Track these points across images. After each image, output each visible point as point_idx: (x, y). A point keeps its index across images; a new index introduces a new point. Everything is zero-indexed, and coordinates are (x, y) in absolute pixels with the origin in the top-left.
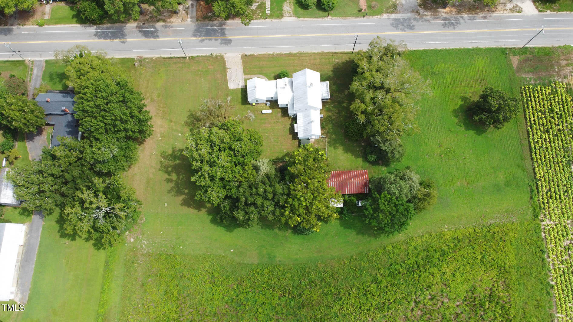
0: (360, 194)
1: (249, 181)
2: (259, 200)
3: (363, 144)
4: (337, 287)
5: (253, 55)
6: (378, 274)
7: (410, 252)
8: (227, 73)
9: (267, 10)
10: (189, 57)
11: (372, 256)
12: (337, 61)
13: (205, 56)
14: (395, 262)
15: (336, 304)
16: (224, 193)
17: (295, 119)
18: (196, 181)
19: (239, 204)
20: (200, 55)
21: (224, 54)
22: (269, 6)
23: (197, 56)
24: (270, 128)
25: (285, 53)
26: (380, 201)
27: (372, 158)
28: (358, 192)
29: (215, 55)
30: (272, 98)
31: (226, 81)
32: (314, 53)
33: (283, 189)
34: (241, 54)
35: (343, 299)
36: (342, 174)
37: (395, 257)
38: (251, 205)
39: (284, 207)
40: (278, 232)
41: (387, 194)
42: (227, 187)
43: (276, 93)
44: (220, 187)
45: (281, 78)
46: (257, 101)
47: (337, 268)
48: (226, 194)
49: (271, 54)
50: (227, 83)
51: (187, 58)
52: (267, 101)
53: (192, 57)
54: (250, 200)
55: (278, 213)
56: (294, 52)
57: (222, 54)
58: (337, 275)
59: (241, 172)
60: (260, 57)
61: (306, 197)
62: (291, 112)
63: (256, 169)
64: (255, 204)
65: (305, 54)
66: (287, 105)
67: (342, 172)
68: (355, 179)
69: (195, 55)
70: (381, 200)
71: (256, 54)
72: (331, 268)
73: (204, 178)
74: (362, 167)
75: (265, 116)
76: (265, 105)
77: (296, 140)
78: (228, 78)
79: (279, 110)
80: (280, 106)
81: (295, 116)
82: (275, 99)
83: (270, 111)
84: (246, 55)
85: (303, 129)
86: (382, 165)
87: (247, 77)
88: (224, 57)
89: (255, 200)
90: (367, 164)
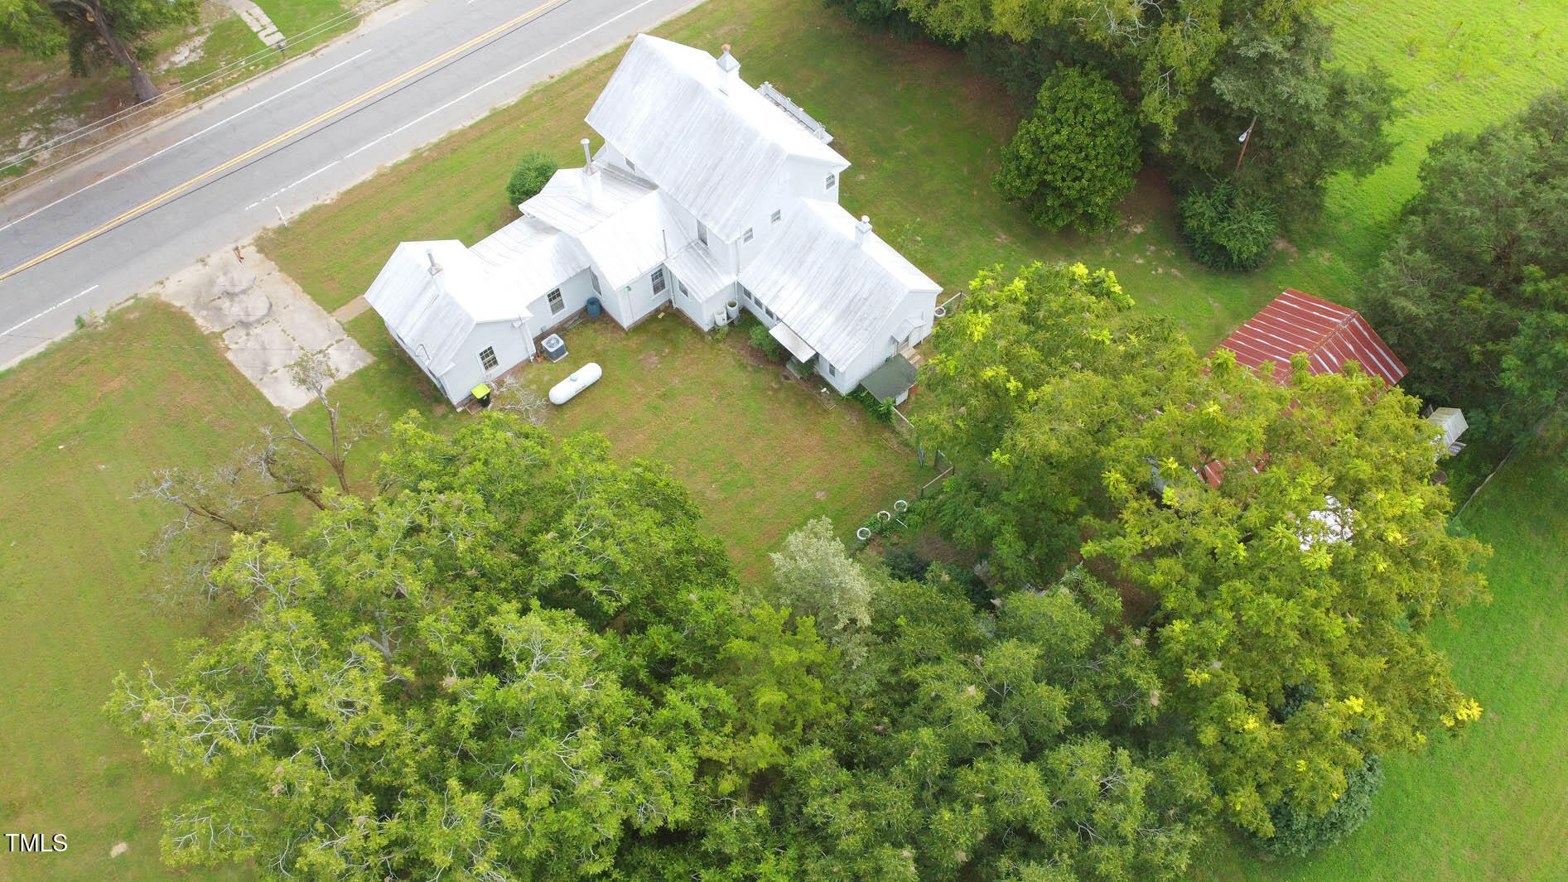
5: (317, 209)
8: (230, 356)
9: (261, 35)
21: (158, 289)
22: (266, 20)
29: (109, 317)
34: (248, 239)
52: (538, 339)
57: (144, 294)
62: (703, 307)
71: (328, 197)
75: (578, 410)
76: (546, 365)
77: (832, 406)
78: (247, 373)
79: (633, 343)
80: (626, 321)
81: (734, 312)
82: (573, 304)
83: (590, 372)
84: (282, 230)
85: (831, 319)
86: (1302, 250)
87: (349, 312)
88: (163, 298)
89: (989, 801)
90: (1242, 291)
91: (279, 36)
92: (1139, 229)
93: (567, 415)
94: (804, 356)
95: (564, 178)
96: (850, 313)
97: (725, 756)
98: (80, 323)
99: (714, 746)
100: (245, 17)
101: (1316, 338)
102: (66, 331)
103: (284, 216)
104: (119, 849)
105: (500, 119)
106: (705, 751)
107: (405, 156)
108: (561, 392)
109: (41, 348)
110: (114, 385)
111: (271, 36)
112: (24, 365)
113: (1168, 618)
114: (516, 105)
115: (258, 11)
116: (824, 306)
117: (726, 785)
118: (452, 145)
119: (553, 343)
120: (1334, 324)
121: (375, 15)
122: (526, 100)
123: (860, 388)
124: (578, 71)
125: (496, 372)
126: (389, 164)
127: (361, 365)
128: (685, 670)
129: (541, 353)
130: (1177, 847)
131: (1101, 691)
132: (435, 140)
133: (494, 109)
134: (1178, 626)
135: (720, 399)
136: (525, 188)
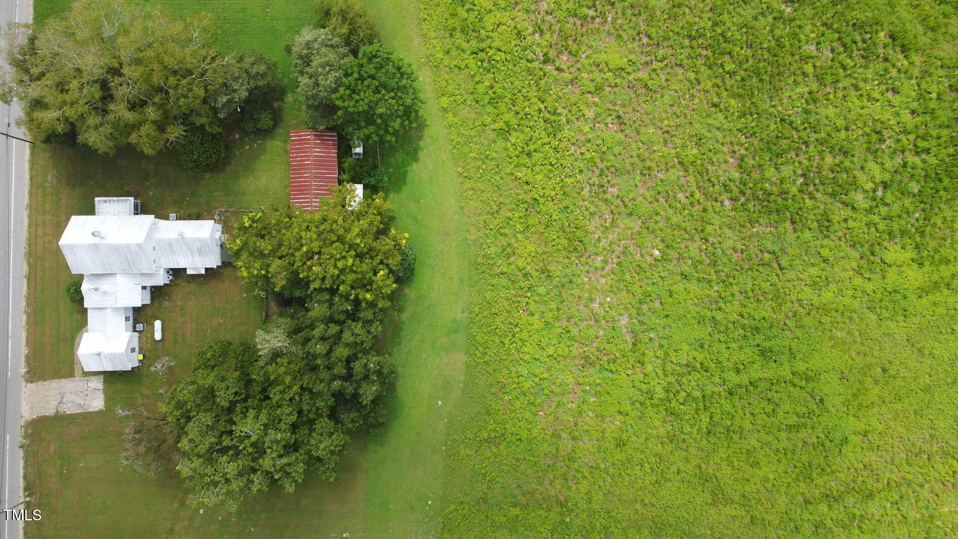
0: (339, 148)
1: (302, 372)
2: (342, 352)
3: (237, 136)
4: (514, 206)
5: (27, 357)
6: (493, 127)
7: (454, 63)
8: (68, 413)
10: (26, 496)
11: (460, 135)
12: (49, 177)
13: (26, 462)
14: (472, 93)
15: (544, 209)
16: (324, 424)
17: (177, 273)
18: (296, 481)
19: (346, 391)
20: (22, 472)
21: (23, 419)
23: (25, 477)
24: (195, 324)
25: (25, 288)
26: (351, 110)
27: (265, 121)
28: (334, 153)
29: (25, 438)
30: (127, 319)
31: (87, 416)
32: (30, 225)
33: (319, 302)
34: (24, 384)
35: (536, 196)
36: (297, 182)
37: (464, 93)
38: (350, 369)
39: (357, 302)
40: (408, 314)
41: (338, 95)
42: (312, 416)
43: (117, 310)
44: (311, 430)
45: (82, 299)
46: (133, 350)
47: (479, 203)
48: (326, 419)
49: (28, 318)
50: (91, 413)
51: (28, 499)
52: (135, 330)
53: (25, 489)
54: (340, 369)
55: (368, 315)
56: (25, 268)
57: (23, 424)
58: (492, 204)
59: (281, 388)
60: (34, 342)
61: (338, 256)
62: (161, 279)
63: (276, 355)
64: (349, 361)
65: (30, 245)
66: (144, 288)
67: (292, 182)
68: (309, 156)
69: (21, 483)
70: (349, 107)
71: (25, 351)
72: (480, 214)
73: (289, 464)
74: (285, 142)
75: (167, 334)
76: (144, 332)
77: (222, 270)
78: (79, 411)
79: (156, 304)
80: (148, 302)
81: (171, 272)
83: (158, 324)
84: (28, 372)
85: (198, 257)
86: (283, 101)
87: (77, 372)
88: (30, 419)
90: (280, 131)
93: (166, 338)
94: (203, 272)
96: (201, 252)
98: (21, 447)
101: (309, 148)
102: (21, 453)
103: (23, 370)
105: (31, 277)
107: (25, 317)
108: (158, 336)
109: (22, 462)
110: (53, 448)
114: (30, 269)
116: (193, 255)
118: (32, 301)
119: (140, 327)
120: (310, 138)
122: (29, 264)
123: (223, 263)
124: (30, 239)
125: (137, 350)
126: (24, 324)
127: (102, 380)
129: (139, 332)
132: (25, 304)
133: (25, 276)
135: (195, 296)
136: (77, 298)
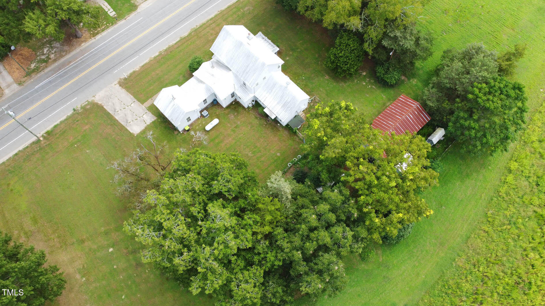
0: (422, 128)
1: (279, 224)
2: (324, 237)
4: (509, 272)
5: (134, 72)
6: (536, 209)
7: (541, 150)
8: (117, 118)
9: (109, 12)
10: (43, 136)
11: (508, 194)
13: (66, 120)
17: (257, 105)
20: (58, 122)
21: (93, 98)
22: (109, 7)
23: (55, 127)
24: (234, 142)
25: (174, 42)
27: (394, 76)
28: (418, 128)
29: (82, 108)
30: (205, 101)
31: (122, 129)
34: (116, 82)
43: (208, 89)
45: (196, 69)
46: (189, 119)
49: (157, 56)
50: (127, 130)
51: (41, 139)
52: (201, 112)
53: (48, 133)
56: (186, 34)
57: (90, 101)
59: (258, 219)
60: (146, 69)
62: (246, 101)
63: (276, 195)
65: (201, 27)
66: (233, 95)
68: (403, 115)
69: (49, 128)
71: (137, 68)
75: (213, 132)
76: (203, 119)
77: (281, 129)
78: (123, 123)
79: (227, 111)
80: (224, 105)
81: (254, 103)
82: (209, 102)
83: (216, 121)
84: (125, 79)
85: (280, 107)
86: (409, 79)
87: (148, 103)
88: (95, 101)
89: (317, 241)
90: (391, 92)
91: (114, 13)
92: (364, 74)
93: (210, 133)
94: (273, 117)
95: (205, 66)
96: (285, 106)
97: (258, 231)
98: (74, 110)
99: (256, 229)
100: (102, 5)
101: (407, 111)
102: (70, 113)
103: (125, 75)
104: (111, 250)
105: (183, 41)
106: (254, 230)
107: (157, 54)
108: (208, 127)
109: (64, 117)
110: (87, 127)
111: (112, 13)
112: (61, 122)
113: (360, 196)
114: (187, 36)
115: (106, 4)
116: (278, 103)
117: (259, 237)
118: (170, 50)
119: (205, 113)
120: (412, 106)
121: (142, 5)
122: (190, 34)
123: (287, 125)
124: (204, 24)
125: (190, 122)
126: (153, 57)
127: (153, 120)
128: (249, 210)
129: (202, 115)
130: (359, 247)
131: (344, 213)
132: (165, 48)
133: (181, 38)
134: (362, 197)
135: (251, 128)
136: (193, 68)
